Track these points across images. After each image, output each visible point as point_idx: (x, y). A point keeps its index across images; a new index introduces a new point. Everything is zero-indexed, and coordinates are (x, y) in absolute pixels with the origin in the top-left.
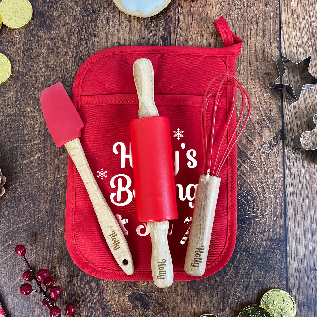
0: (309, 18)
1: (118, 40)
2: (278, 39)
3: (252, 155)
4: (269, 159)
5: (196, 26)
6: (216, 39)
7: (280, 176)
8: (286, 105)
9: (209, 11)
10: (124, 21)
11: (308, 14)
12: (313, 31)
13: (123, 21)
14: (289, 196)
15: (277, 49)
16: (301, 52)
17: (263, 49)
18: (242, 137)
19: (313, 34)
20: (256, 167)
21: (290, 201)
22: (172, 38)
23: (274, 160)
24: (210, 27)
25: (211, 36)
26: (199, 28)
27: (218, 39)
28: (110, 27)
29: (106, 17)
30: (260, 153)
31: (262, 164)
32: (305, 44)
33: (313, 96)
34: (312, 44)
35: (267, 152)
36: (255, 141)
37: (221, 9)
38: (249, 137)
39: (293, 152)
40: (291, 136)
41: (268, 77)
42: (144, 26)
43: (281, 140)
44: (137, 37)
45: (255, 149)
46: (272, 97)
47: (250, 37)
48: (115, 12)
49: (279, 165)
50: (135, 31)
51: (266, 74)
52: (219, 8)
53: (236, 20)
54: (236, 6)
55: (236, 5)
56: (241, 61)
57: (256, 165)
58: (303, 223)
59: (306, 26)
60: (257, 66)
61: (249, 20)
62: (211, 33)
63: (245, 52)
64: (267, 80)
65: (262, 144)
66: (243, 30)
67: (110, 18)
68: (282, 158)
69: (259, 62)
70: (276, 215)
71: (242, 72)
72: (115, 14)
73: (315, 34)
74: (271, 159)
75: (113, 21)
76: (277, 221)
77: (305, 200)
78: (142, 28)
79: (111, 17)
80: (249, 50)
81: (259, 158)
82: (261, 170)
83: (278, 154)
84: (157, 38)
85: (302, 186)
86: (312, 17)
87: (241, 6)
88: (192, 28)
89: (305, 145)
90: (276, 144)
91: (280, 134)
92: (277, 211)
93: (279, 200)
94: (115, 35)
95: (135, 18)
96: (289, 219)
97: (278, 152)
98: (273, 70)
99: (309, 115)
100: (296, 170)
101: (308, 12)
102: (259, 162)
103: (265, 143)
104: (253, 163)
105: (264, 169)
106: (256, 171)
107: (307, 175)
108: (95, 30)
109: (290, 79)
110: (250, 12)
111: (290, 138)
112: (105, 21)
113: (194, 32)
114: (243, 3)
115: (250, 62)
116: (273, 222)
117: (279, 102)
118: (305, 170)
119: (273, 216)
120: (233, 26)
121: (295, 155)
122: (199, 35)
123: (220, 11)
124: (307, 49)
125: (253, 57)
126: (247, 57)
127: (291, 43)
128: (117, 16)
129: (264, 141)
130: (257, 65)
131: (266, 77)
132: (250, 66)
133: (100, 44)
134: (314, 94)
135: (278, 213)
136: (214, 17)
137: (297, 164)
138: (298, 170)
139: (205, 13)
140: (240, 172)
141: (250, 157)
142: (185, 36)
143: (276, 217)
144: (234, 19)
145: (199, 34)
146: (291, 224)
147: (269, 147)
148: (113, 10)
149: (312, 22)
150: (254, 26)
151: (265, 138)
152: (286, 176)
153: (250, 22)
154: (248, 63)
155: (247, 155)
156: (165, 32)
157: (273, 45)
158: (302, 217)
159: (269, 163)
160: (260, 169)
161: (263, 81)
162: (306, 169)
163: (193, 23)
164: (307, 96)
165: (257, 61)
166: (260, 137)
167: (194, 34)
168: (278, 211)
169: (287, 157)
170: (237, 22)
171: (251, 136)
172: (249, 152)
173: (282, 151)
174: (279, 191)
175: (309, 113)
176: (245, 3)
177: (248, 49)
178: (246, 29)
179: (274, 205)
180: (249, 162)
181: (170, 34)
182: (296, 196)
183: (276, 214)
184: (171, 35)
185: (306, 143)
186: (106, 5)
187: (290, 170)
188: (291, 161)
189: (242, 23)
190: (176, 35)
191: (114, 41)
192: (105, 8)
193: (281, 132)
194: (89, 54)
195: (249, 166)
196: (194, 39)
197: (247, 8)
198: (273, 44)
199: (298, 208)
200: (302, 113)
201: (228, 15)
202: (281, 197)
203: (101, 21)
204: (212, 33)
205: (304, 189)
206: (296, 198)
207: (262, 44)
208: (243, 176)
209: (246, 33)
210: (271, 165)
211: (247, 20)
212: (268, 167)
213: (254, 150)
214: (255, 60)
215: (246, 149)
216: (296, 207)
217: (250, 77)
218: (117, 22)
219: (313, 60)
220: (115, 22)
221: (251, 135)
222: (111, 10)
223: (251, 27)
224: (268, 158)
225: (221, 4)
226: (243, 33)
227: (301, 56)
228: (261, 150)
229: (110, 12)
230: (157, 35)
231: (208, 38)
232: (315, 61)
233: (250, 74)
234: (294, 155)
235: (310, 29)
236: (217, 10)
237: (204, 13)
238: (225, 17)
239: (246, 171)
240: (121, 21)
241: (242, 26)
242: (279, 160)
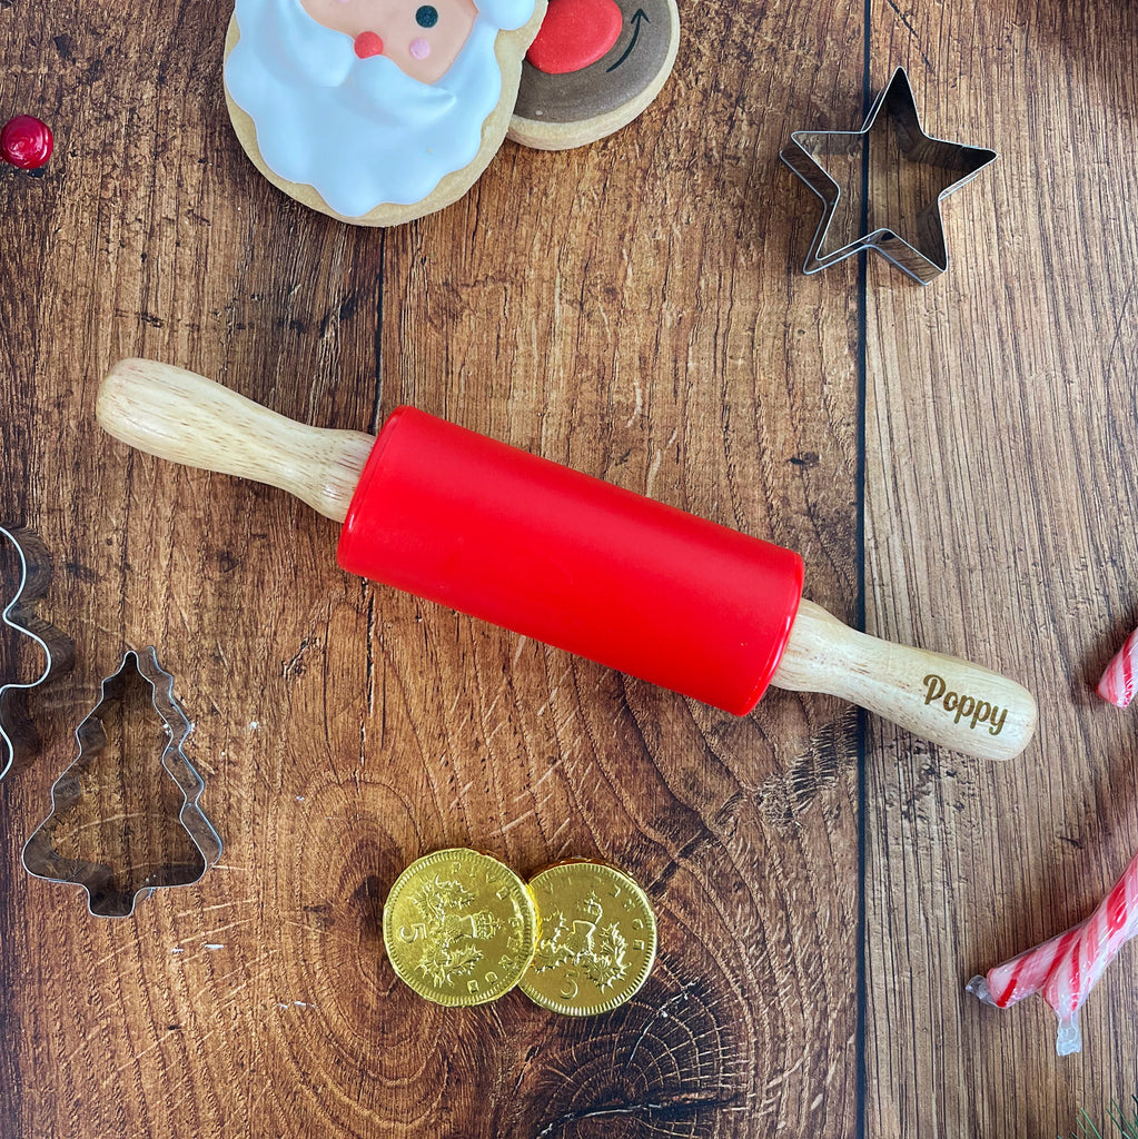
0: (993, 214)
1: (144, 301)
2: (853, 306)
3: (723, 824)
4: (795, 842)
5: (494, 245)
6: (581, 305)
7: (844, 917)
8: (879, 602)
9: (553, 181)
10: (170, 217)
11: (989, 197)
12: (1006, 273)
13: (167, 218)
14: (879, 1005)
15: (846, 351)
16: (952, 364)
17: (787, 353)
18: (682, 743)
19: (1006, 288)
20: (742, 873)
21: (882, 1025)
22: (384, 299)
23: (820, 845)
24: (557, 250)
25: (558, 290)
26: (505, 255)
27: (586, 307)
28: (108, 241)
29: (93, 198)
30: (758, 812)
31: (768, 862)
32: (969, 330)
33: (998, 563)
34: (1000, 330)
35: (789, 809)
36: (737, 758)
37: (606, 172)
38: (714, 742)
39: (905, 808)
40: (896, 740)
41: (801, 476)
42: (264, 239)
43: (850, 755)
44: (229, 288)
45: (738, 794)
46: (817, 565)
47: (728, 294)
48: (133, 173)
49: (842, 867)
50: (220, 260)
51: (794, 461)
52: (598, 166)
53: (670, 220)
54: (672, 157)
55: (673, 151)
56: (685, 403)
57: (738, 867)
58: (939, 1124)
59: (979, 250)
60: (755, 427)
61: (729, 221)
62: (558, 280)
63: (707, 365)
64: (798, 488)
65: (768, 774)
66: (701, 265)
67: (110, 199)
68: (855, 837)
69: (763, 410)
70: (820, 1088)
71: (691, 454)
72: (135, 182)
73: (1016, 285)
74: (806, 841)
75: (122, 217)
76: (824, 1114)
77: (947, 1024)
78: (253, 250)
79: (115, 195)
80: (724, 354)
81: (753, 833)
82: (760, 888)
83: (837, 817)
84: (320, 294)
85: (937, 963)
86: (1004, 209)
87: (693, 155)
88: (476, 252)
89: (955, 779)
90: (831, 774)
91: (847, 731)
92: (825, 1073)
93: (834, 1020)
94: (131, 279)
95: (221, 205)
96: (877, 1107)
97: (839, 808)
98: (825, 446)
99: (978, 646)
100: (913, 888)
101: (988, 187)
102: (752, 851)
103: (780, 769)
104: (727, 857)
105: (772, 884)
106: (740, 893)
107: (961, 914)
108: (42, 254)
109: (900, 483)
110: (730, 182)
111: (891, 747)
112: (86, 214)
113: (482, 272)
114: (702, 143)
115: (726, 408)
116: (807, 1118)
117: (849, 585)
118: (952, 890)
119: (806, 1095)
120: (657, 247)
121: (910, 822)
122: (508, 285)
123: (600, 180)
124: (981, 352)
125: (742, 388)
126: (714, 384)
127: (911, 327)
128: (142, 192)
129: (776, 761)
130: (756, 420)
131: (793, 478)
132: (727, 427)
133: (63, 321)
134: (1003, 552)
135: (829, 1078)
136: (576, 207)
137: (917, 863)
138: (921, 890)
139: (535, 190)
140: (671, 897)
141: (717, 830)
142: (443, 290)
143: (820, 1096)
144: (663, 215)
145: (504, 280)
146: (886, 1127)
147: (798, 786)
148: (126, 163)
149: (1007, 233)
150: (749, 246)
151: (783, 748)
152: (870, 915)
153: (733, 227)
154: (718, 414)
155: (702, 823)
156: (355, 267)
157: (829, 334)
158: (934, 1096)
159: (795, 856)
160: (757, 886)
161: (781, 492)
162: (955, 885)
163: (480, 234)
164: (972, 563)
165: (756, 405)
166: (758, 743)
167: (484, 283)
168: (831, 1071)
169: (874, 833)
170: (676, 232)
171: (721, 738)
172: (713, 808)
173: (854, 804)
174: (838, 984)
175: (979, 635)
176: (714, 142)
177: (720, 348)
178: (711, 259)
179: (812, 1045)
180: (711, 851)
181: (380, 278)
182: (908, 1003)
183: (820, 1082)
184: (381, 282)
185: (962, 769)
186: (92, 143)
187: (889, 889)
188: (892, 848)
189: (698, 235)
190: (403, 283)
191: (123, 306)
192: (88, 153)
193: (853, 719)
194: (13, 364)
195: (711, 871)
196: (482, 304)
197: (720, 166)
198: (831, 331)
199: (919, 1057)
200: (949, 636)
201: (634, 199)
202: (844, 1010)
203: (68, 212)
204: (562, 276)
205: (945, 976)
206: (909, 1013)
207: (782, 328)
208: (680, 915)
209: (711, 280)
210: (804, 866)
211: (717, 222)
212: (793, 875)
213: (733, 800)
214: (749, 401)
215: (698, 793)
216: (911, 1053)
217: (722, 477)
218: (140, 220)
219: (1004, 403)
220: (130, 217)
221: (724, 734)
222: (115, 166)
223: (735, 253)
224: (795, 836)
225: (605, 147)
226: (699, 280)
227: (953, 383)
228: (765, 802)
229: (109, 175)
230: (321, 280)
231: (545, 302)
232: (1011, 407)
233: (722, 461)
234: (906, 823)
235: (996, 263)
236: (588, 174)
237: (531, 189)
238: (624, 206)
239: (698, 892)
240: (158, 217)
241: (697, 248)
242: (841, 845)
